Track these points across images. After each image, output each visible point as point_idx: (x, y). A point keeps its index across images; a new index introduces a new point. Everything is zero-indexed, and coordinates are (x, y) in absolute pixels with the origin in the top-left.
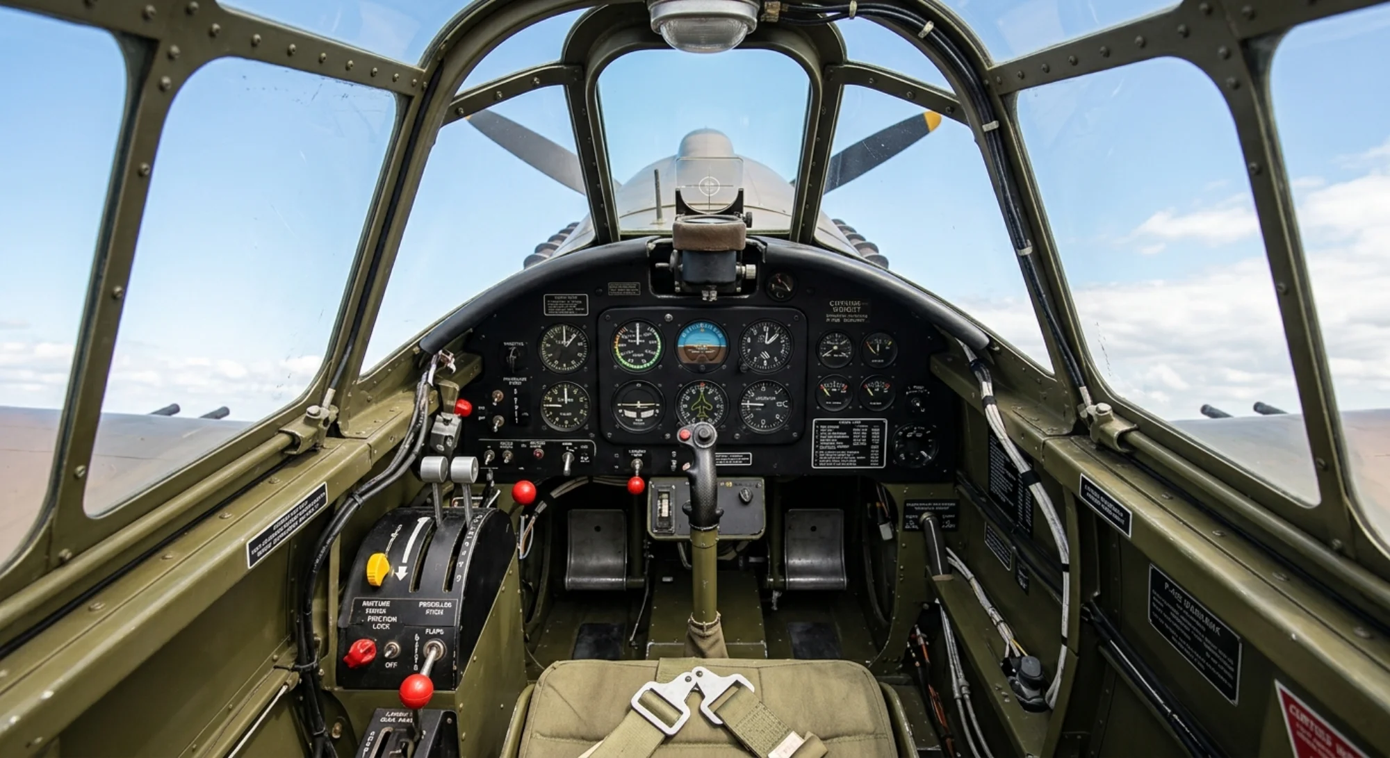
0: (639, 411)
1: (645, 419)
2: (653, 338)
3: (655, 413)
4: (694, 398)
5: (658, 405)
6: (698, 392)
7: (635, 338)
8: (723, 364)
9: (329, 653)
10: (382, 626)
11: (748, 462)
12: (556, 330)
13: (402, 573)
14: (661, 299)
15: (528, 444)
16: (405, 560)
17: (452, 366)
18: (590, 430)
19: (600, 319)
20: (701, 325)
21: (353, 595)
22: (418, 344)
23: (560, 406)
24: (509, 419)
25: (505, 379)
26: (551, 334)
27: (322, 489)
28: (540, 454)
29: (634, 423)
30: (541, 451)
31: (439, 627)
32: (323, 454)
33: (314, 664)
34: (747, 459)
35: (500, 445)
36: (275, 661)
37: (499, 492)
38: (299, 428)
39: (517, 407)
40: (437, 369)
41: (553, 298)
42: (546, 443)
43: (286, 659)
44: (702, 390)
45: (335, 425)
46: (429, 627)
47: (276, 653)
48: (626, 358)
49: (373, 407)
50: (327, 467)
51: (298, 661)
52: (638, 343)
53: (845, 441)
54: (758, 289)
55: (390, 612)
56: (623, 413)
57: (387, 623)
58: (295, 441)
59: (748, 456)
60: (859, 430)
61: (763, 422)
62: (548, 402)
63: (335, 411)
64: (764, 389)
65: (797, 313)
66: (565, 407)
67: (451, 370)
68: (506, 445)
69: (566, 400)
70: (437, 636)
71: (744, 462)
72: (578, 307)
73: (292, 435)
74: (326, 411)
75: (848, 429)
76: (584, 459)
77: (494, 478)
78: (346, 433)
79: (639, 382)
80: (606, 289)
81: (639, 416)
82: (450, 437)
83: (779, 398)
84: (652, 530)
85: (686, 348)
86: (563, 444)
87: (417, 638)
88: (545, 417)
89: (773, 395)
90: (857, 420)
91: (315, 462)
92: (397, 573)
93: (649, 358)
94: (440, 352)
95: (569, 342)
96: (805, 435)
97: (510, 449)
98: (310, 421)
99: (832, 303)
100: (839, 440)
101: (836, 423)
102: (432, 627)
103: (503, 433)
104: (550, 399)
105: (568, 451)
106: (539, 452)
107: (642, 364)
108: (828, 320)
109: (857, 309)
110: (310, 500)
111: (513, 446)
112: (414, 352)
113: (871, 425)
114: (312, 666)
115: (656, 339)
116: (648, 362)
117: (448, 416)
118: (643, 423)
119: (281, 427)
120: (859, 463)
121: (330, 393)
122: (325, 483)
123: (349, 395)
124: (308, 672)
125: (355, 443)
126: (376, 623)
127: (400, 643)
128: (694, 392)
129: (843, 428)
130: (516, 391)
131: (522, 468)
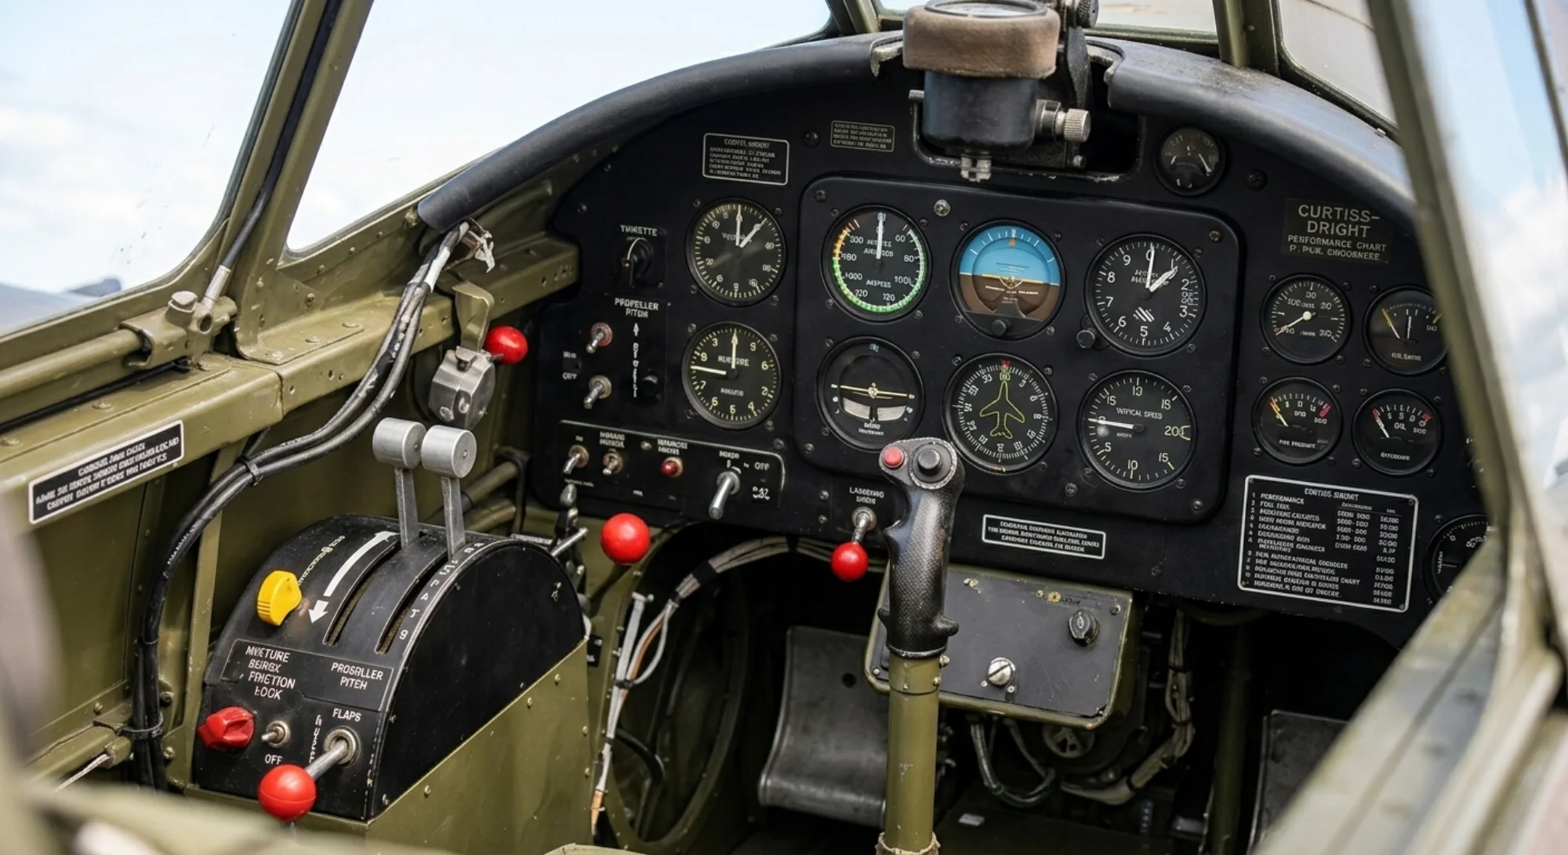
0: (874, 405)
1: (885, 425)
2: (910, 249)
3: (906, 412)
4: (989, 391)
5: (912, 396)
6: (997, 380)
7: (875, 247)
8: (1048, 324)
9: (184, 723)
10: (268, 692)
11: (1098, 551)
12: (724, 210)
13: (318, 612)
14: (934, 168)
15: (654, 442)
16: (328, 592)
17: (487, 257)
18: (778, 434)
19: (805, 196)
20: (1014, 232)
21: (234, 636)
22: (415, 207)
23: (723, 373)
24: (622, 384)
25: (619, 301)
26: (712, 219)
27: (174, 432)
28: (675, 468)
29: (862, 431)
30: (678, 462)
31: (356, 709)
32: (195, 378)
33: (155, 731)
34: (1095, 544)
35: (599, 438)
36: (98, 713)
37: (583, 532)
38: (156, 328)
39: (636, 363)
40: (450, 261)
41: (719, 142)
42: (689, 445)
43: (116, 716)
44: (1005, 377)
45: (227, 330)
46: (339, 705)
47: (100, 700)
48: (853, 285)
49: (317, 316)
50: (196, 398)
51: (131, 723)
52: (878, 257)
53: (1314, 536)
54: (1141, 163)
55: (286, 670)
56: (841, 404)
57: (279, 688)
58: (143, 348)
59: (1099, 538)
60: (1351, 515)
61: (1133, 465)
62: (699, 362)
63: (230, 306)
64: (1138, 391)
65: (1218, 228)
66: (734, 377)
67: (484, 264)
68: (612, 438)
69: (733, 361)
70: (351, 723)
71: (1088, 550)
72: (767, 166)
73: (140, 334)
74: (213, 305)
75: (1326, 508)
76: (762, 494)
77: (577, 503)
78: (245, 350)
79: (878, 343)
80: (825, 136)
81: (873, 414)
82: (466, 395)
83: (1170, 418)
84: (872, 670)
85: (976, 279)
86: (722, 454)
87: (319, 721)
88: (692, 391)
89: (1157, 409)
90: (1346, 492)
91: (176, 389)
92: (310, 611)
93: (900, 291)
94: (464, 228)
95: (748, 239)
96: (1222, 508)
97: (619, 450)
98: (178, 317)
99: (1304, 211)
100: (1304, 532)
101: (1297, 491)
102: (345, 707)
103: (604, 412)
104: (704, 357)
105: (730, 469)
106: (675, 463)
107: (884, 303)
108: (1292, 248)
109: (1361, 230)
110: (151, 442)
111: (625, 442)
112: (405, 221)
113: (1380, 506)
114: (150, 733)
115: (916, 253)
116: (899, 298)
117: (465, 354)
118: (882, 433)
119: (125, 319)
120: (1346, 592)
121: (222, 273)
122: (180, 422)
123: (260, 283)
124: (143, 741)
125: (256, 368)
126: (261, 685)
127: (291, 728)
128: (988, 379)
129: (1314, 505)
130: (636, 329)
131: (638, 493)
